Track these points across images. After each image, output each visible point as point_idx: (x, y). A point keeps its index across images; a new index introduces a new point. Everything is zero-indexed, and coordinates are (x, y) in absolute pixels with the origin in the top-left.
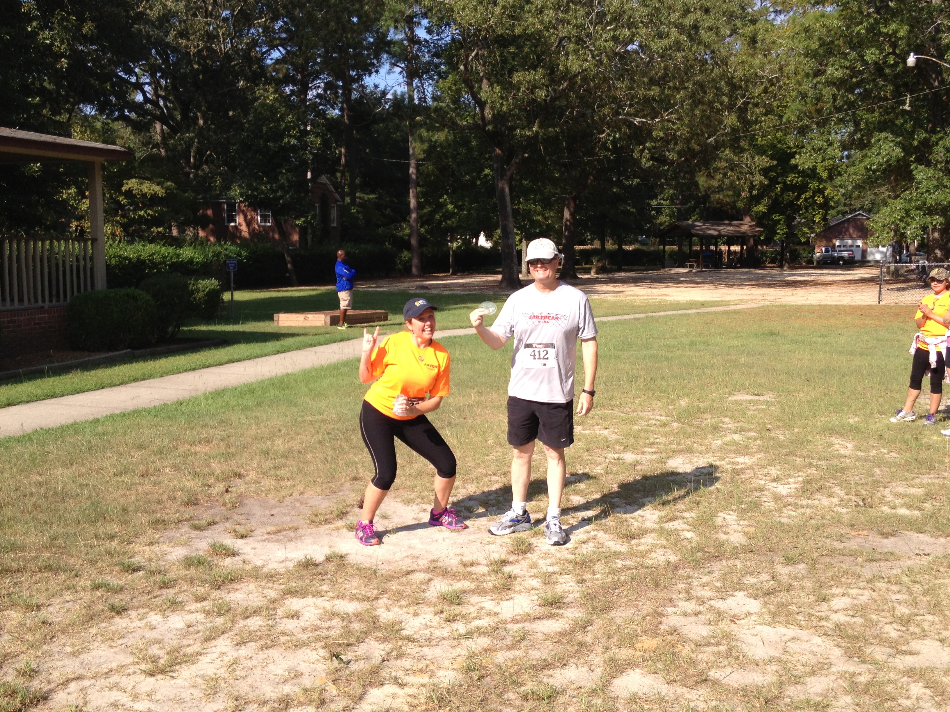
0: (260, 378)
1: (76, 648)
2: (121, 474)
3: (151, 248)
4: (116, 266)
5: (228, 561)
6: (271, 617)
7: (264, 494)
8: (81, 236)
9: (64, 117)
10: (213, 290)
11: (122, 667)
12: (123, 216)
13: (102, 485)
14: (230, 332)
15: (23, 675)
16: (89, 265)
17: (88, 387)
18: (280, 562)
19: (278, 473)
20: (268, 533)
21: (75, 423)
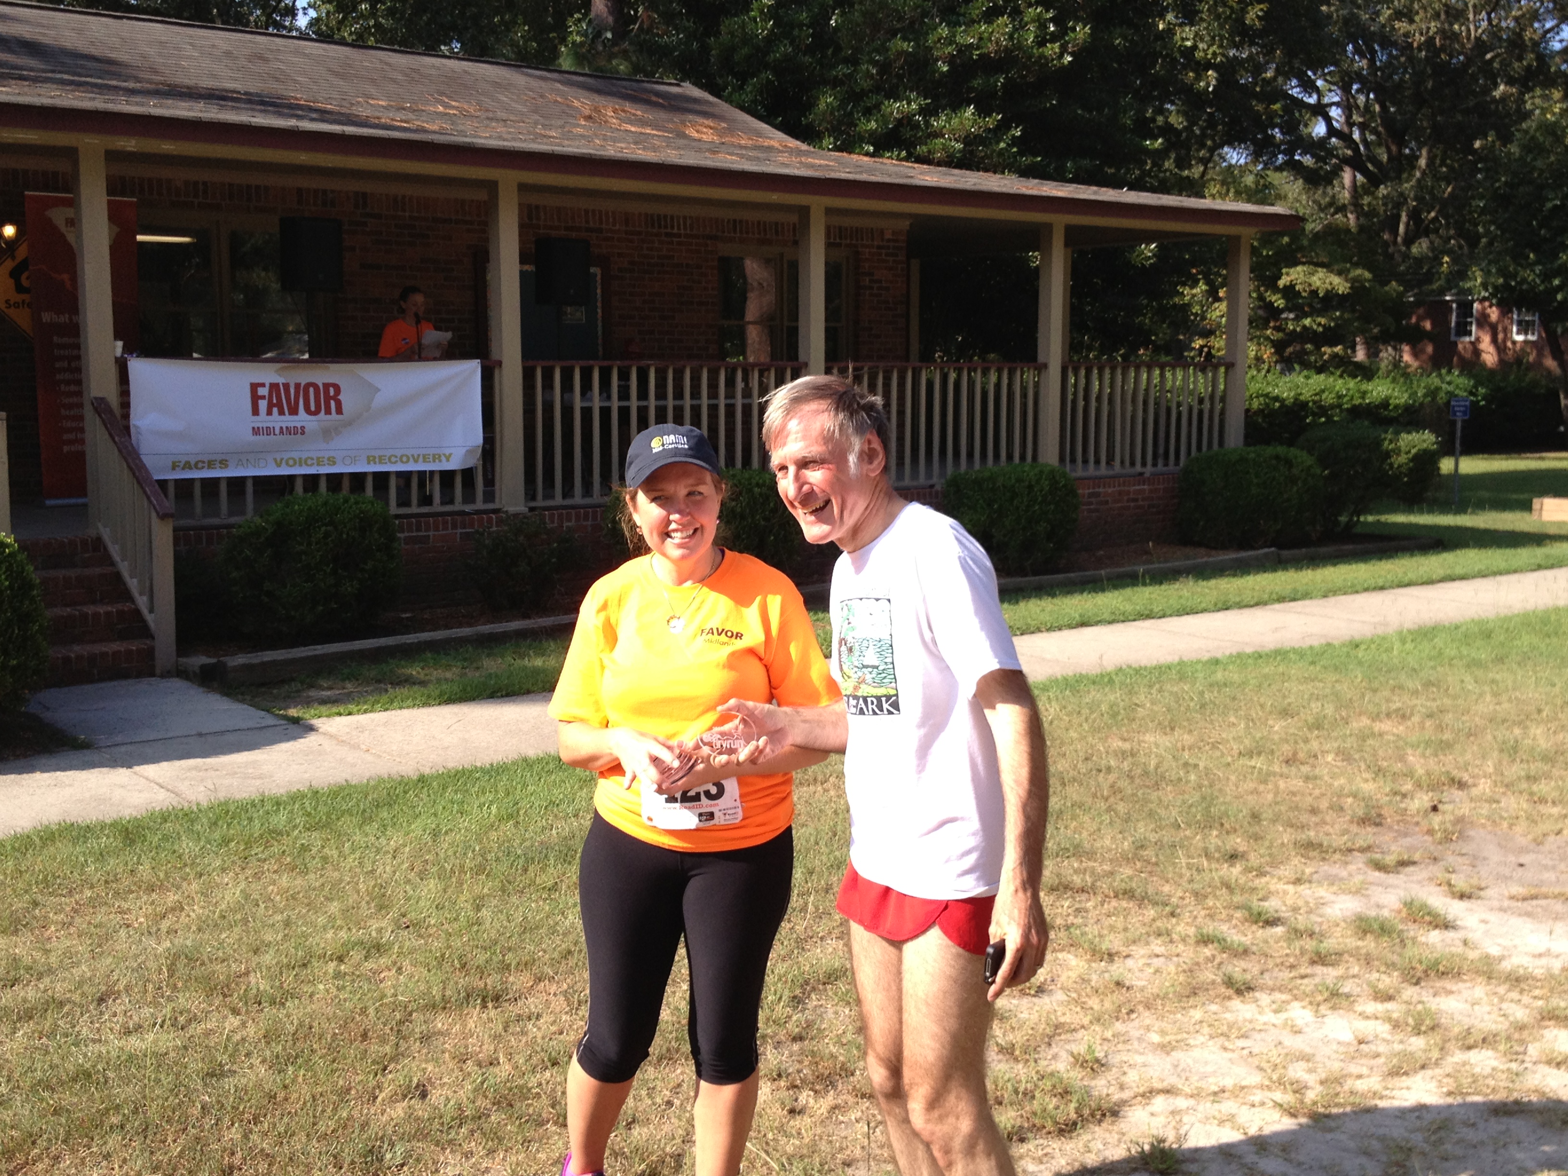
0: (1503, 612)
1: (1168, 1038)
2: (1250, 754)
3: (1318, 381)
4: (1260, 411)
5: (1435, 937)
6: (1515, 1056)
7: (1505, 825)
8: (1209, 362)
9: (1196, 171)
10: (1425, 451)
11: (1243, 1088)
12: (1277, 329)
13: (1219, 769)
14: (1448, 528)
15: (1082, 1066)
16: (1218, 407)
17: (1203, 605)
18: (1534, 956)
19: (1535, 788)
20: (1512, 898)
21: (1181, 663)
